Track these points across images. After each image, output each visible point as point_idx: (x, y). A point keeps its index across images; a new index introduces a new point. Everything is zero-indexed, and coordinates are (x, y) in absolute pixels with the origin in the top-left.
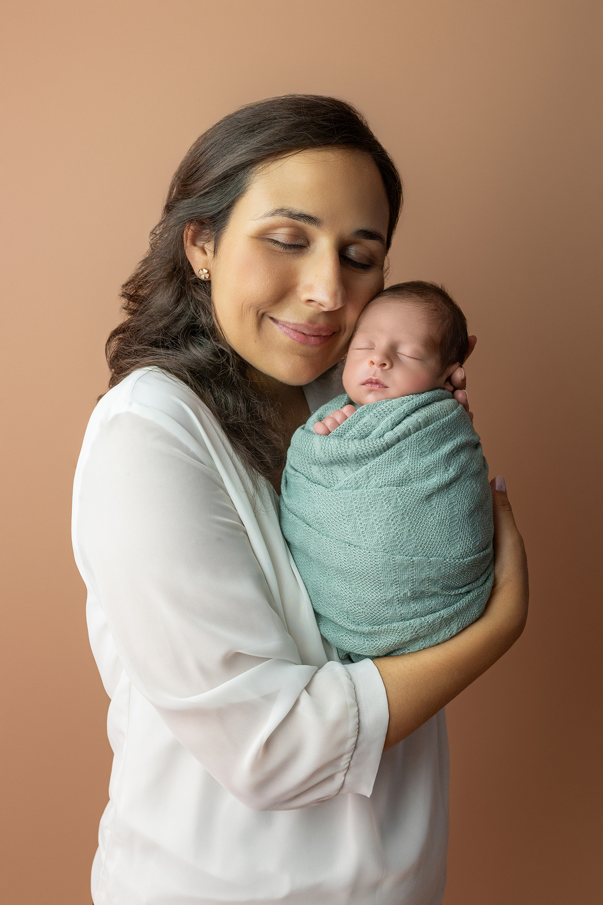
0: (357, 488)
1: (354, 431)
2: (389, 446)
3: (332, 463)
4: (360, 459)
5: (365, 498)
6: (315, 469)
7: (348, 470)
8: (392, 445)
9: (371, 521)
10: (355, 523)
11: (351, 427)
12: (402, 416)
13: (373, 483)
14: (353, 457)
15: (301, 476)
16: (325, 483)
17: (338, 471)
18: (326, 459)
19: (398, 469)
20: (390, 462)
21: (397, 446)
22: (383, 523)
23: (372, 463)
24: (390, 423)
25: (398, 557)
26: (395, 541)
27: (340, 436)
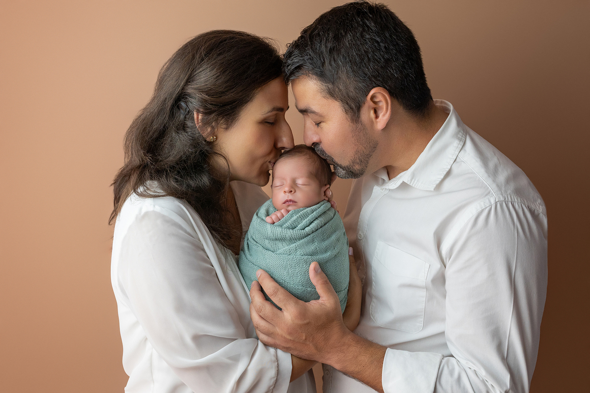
0: (290, 255)
1: (288, 224)
2: (308, 235)
3: (276, 239)
4: (292, 240)
5: (294, 260)
6: (267, 241)
7: (284, 244)
8: (309, 235)
9: (296, 271)
10: (288, 271)
11: (286, 221)
12: (314, 218)
13: (298, 253)
14: (289, 238)
15: (260, 246)
16: (272, 250)
17: (280, 244)
18: (274, 238)
19: (312, 248)
20: (308, 243)
21: (312, 235)
22: (303, 273)
23: (298, 243)
24: (308, 222)
25: (309, 289)
26: (308, 281)
27: (281, 226)
